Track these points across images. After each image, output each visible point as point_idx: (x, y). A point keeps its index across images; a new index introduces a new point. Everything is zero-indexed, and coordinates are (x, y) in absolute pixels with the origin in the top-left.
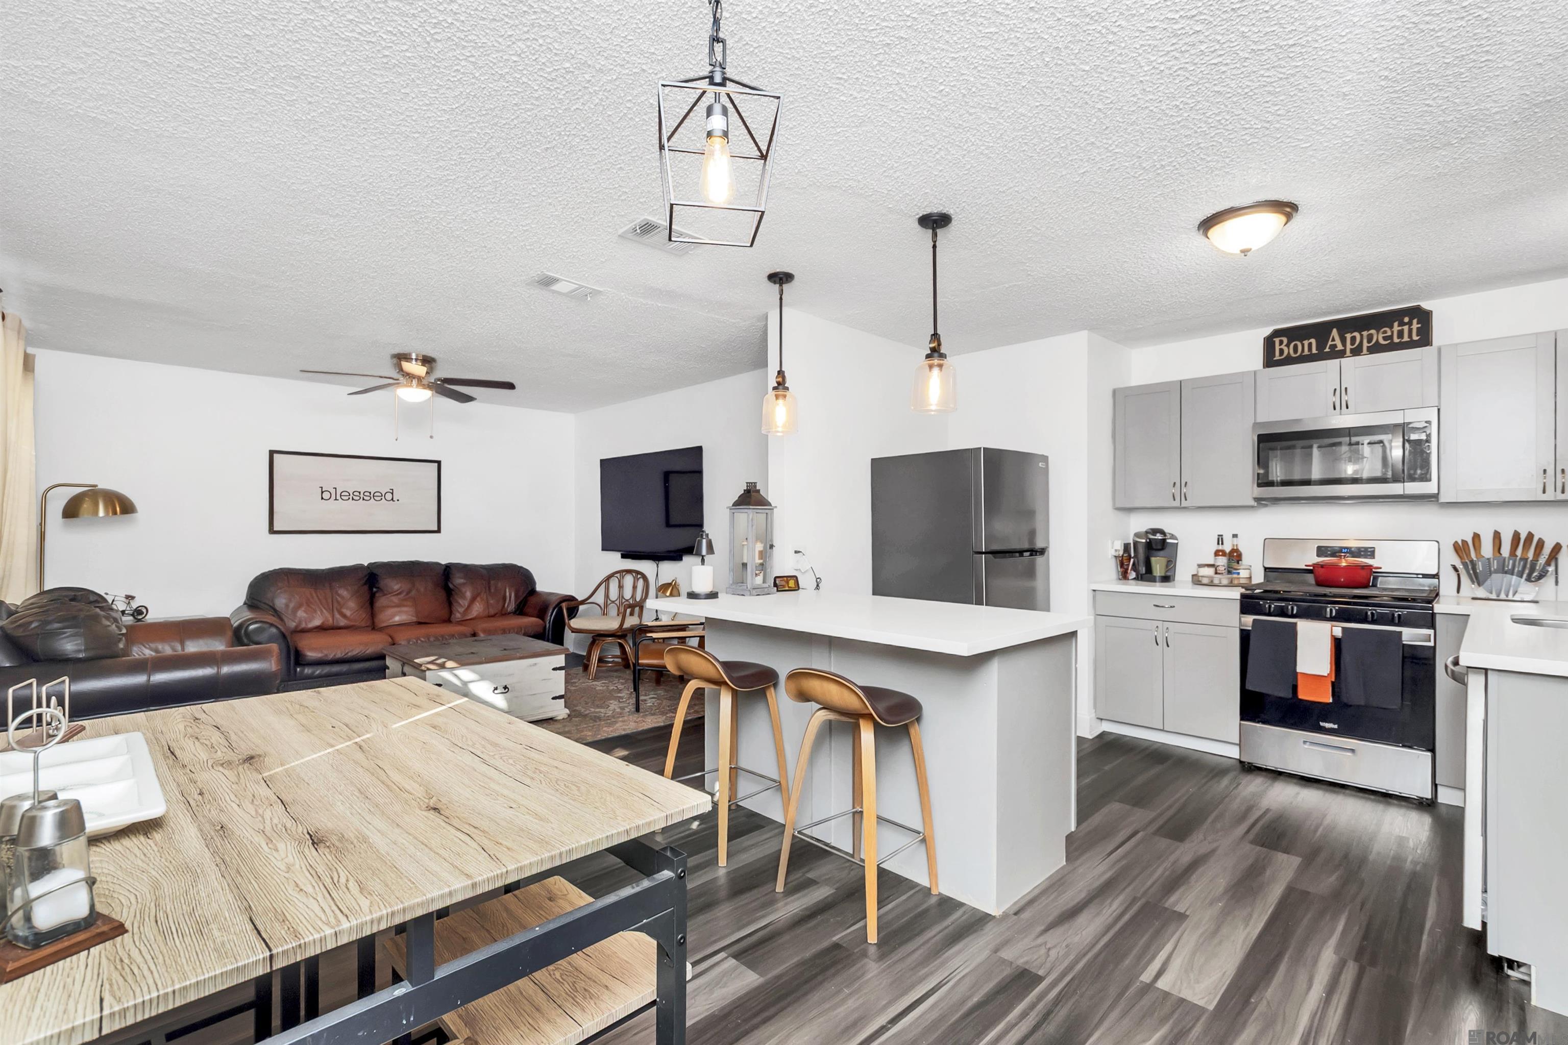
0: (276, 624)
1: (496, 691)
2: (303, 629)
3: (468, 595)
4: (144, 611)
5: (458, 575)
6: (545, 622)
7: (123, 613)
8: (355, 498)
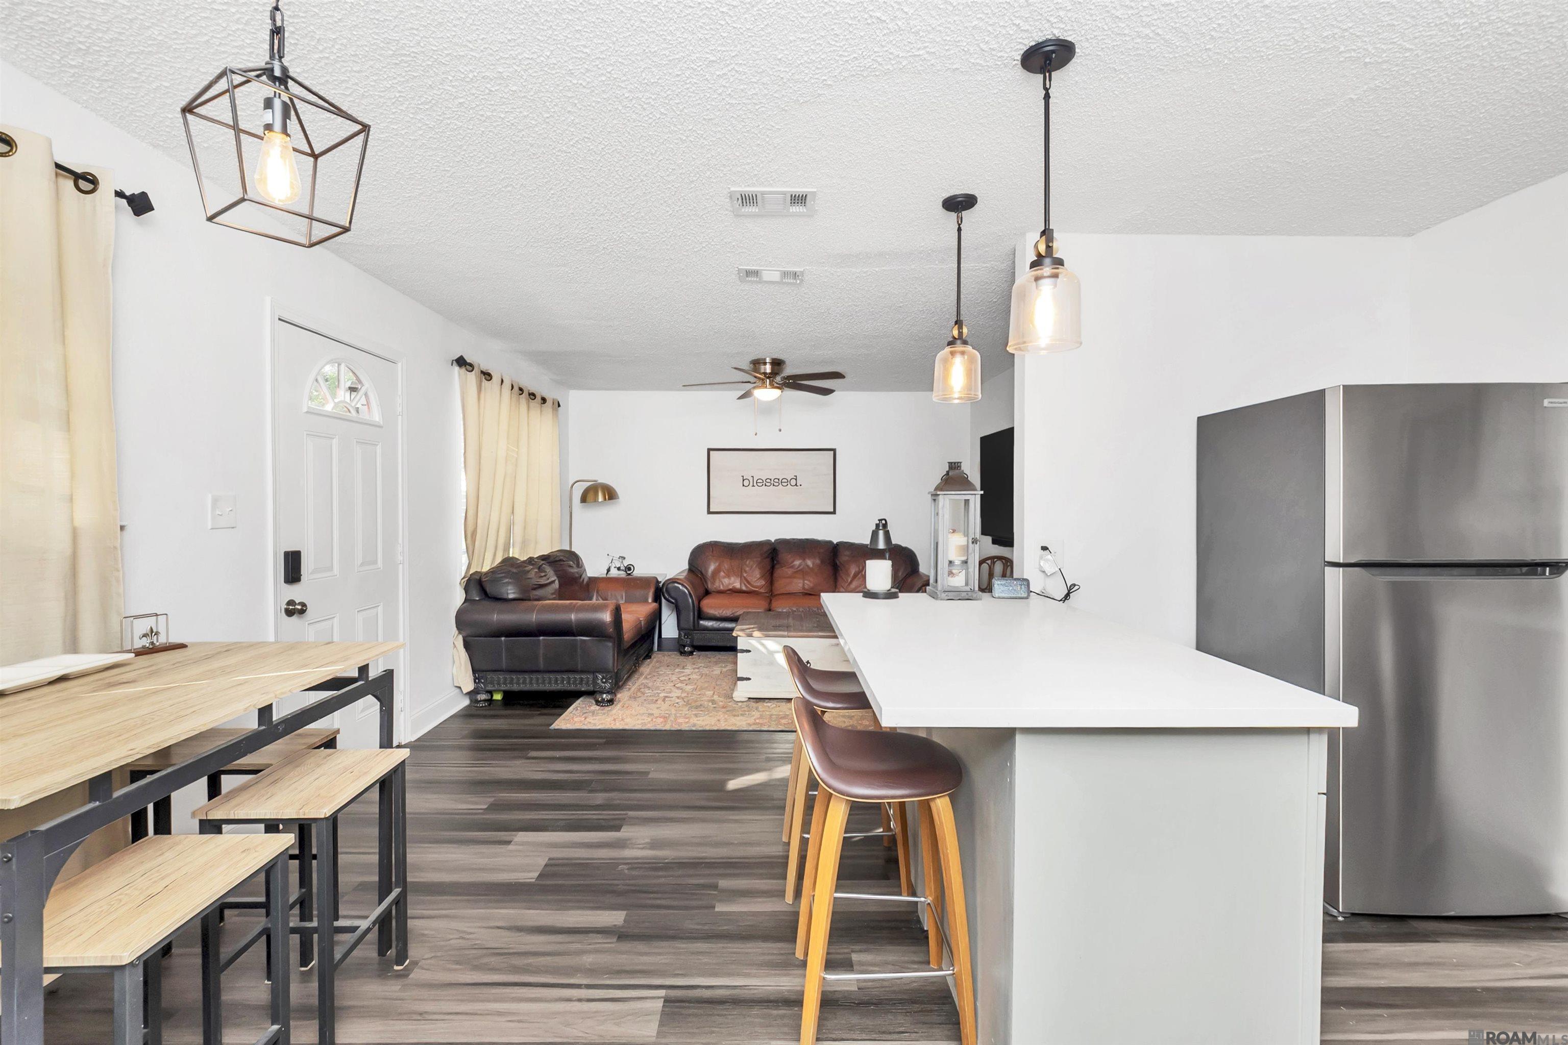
0: (686, 585)
2: (720, 590)
3: (852, 571)
4: (632, 567)
5: (845, 553)
7: (619, 569)
8: (767, 484)
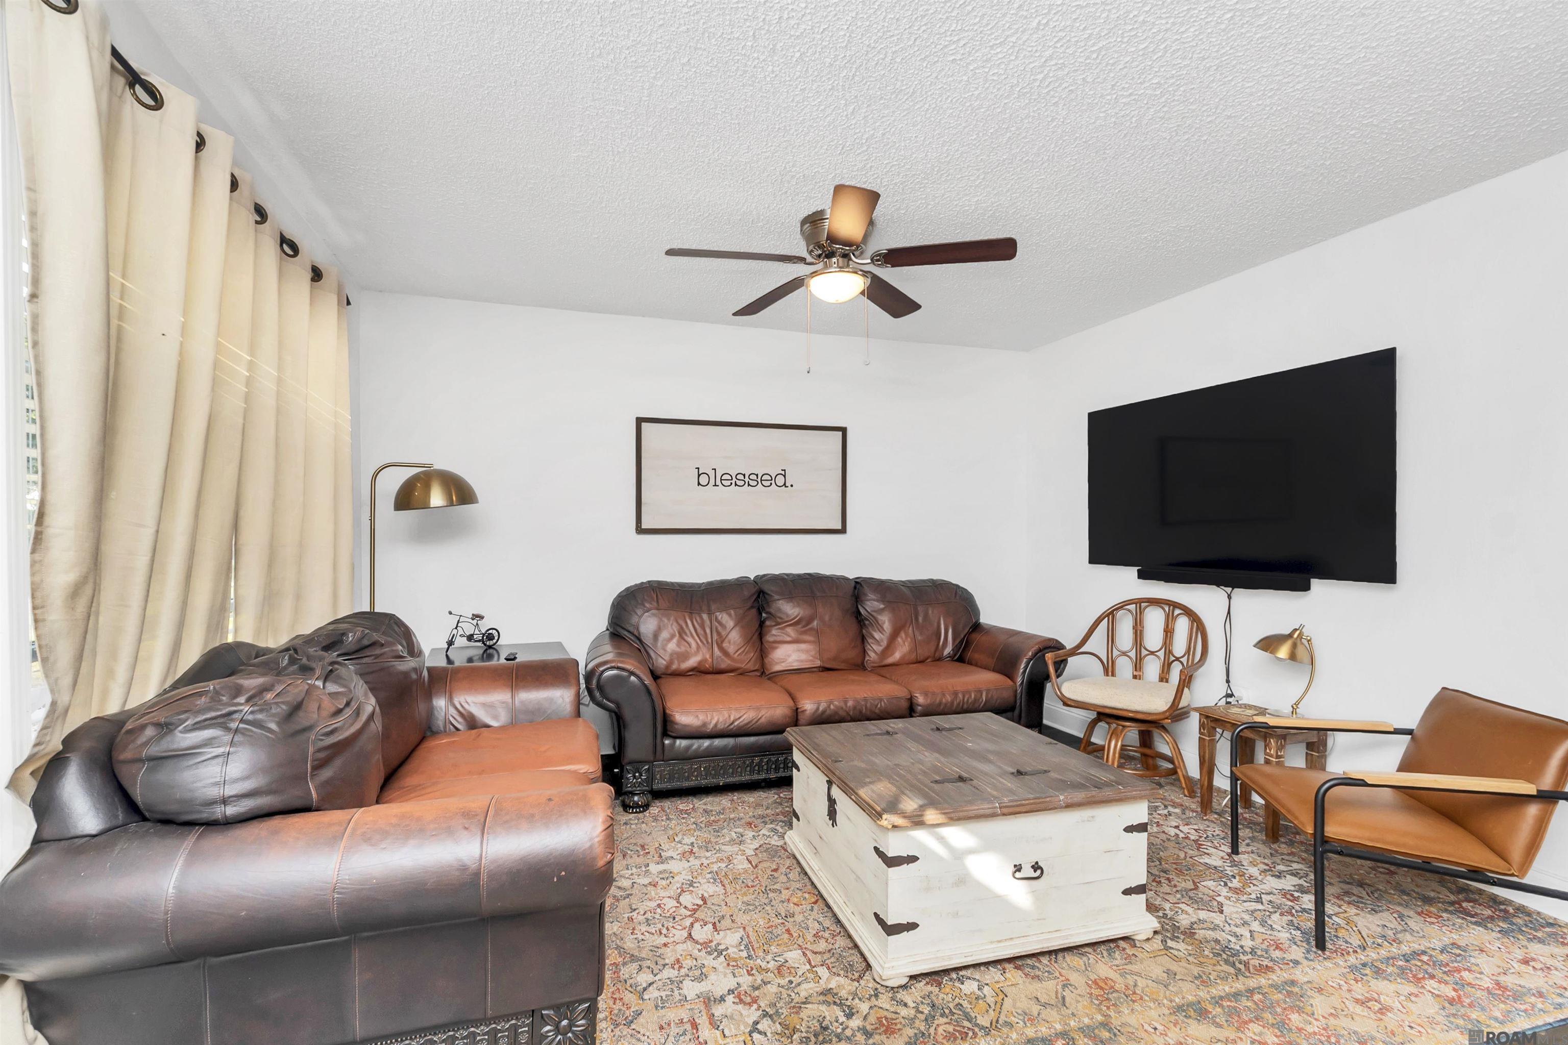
0: (638, 672)
1: (1018, 875)
2: (676, 670)
3: (887, 626)
4: (496, 634)
5: (871, 596)
6: (1015, 682)
7: (470, 638)
8: (739, 483)
